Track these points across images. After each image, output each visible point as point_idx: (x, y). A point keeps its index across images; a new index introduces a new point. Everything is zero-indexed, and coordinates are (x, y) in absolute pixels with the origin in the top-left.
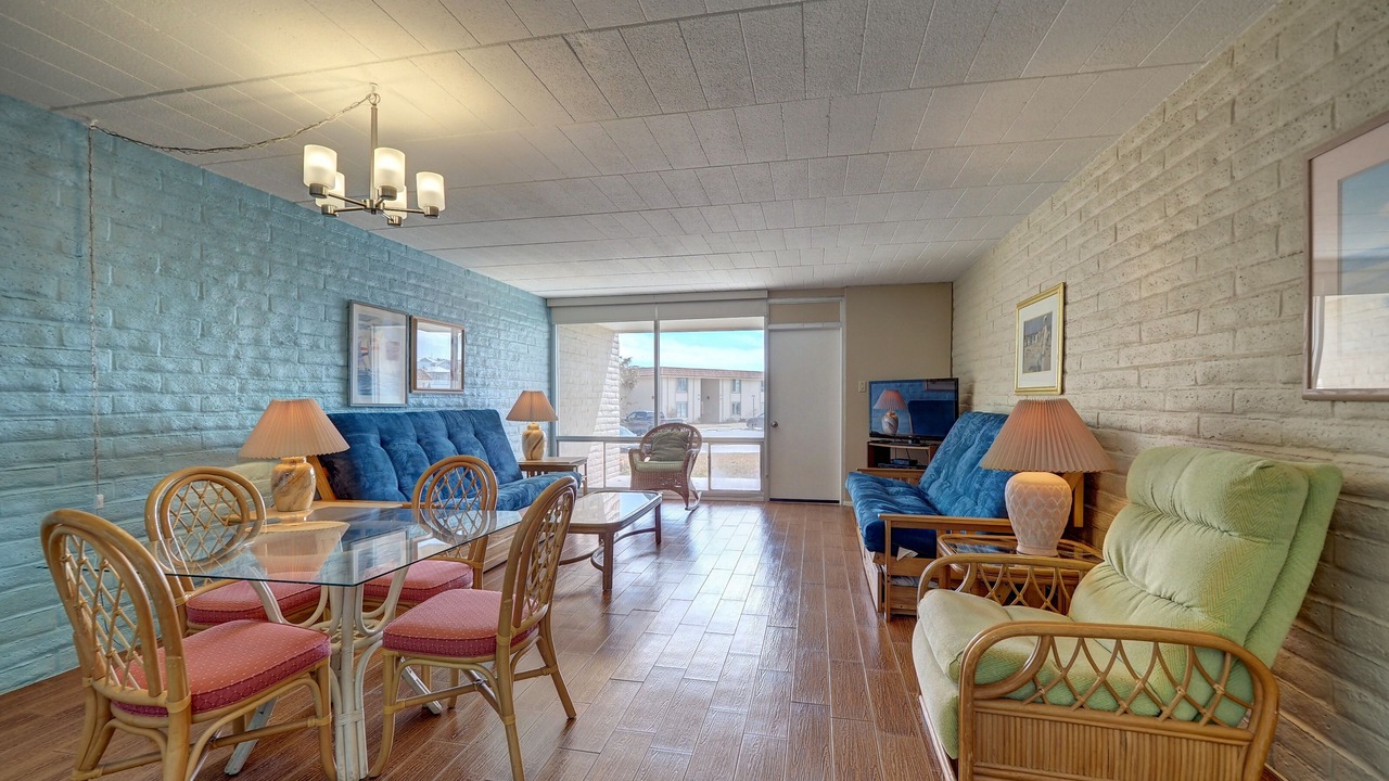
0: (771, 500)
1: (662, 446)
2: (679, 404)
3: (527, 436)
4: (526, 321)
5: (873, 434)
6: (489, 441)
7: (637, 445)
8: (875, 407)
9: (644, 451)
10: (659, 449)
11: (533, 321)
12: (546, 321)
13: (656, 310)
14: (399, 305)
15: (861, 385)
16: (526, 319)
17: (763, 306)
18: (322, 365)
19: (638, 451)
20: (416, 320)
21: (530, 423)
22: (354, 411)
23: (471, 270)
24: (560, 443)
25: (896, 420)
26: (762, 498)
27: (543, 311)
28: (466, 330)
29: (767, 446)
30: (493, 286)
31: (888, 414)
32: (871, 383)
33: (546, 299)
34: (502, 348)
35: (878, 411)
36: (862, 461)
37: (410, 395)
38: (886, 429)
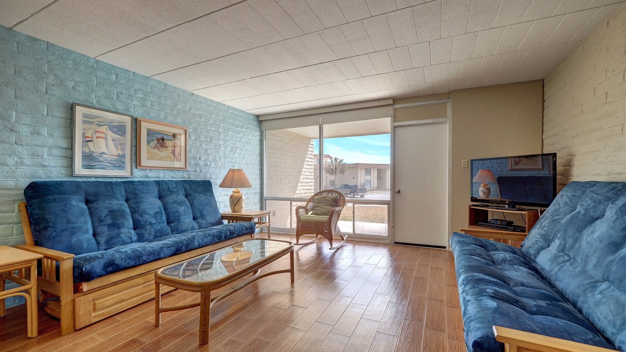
0: (396, 243)
1: (319, 205)
2: (366, 181)
3: (231, 197)
4: (242, 128)
5: (473, 199)
6: (195, 201)
7: (304, 204)
8: (474, 181)
9: (308, 207)
10: (318, 207)
11: (247, 128)
12: (258, 129)
13: (320, 118)
14: (126, 110)
15: (465, 163)
16: (242, 127)
17: (390, 110)
18: (44, 146)
19: (305, 208)
20: (140, 121)
21: (234, 189)
22: (76, 180)
23: (195, 92)
24: (267, 201)
25: (489, 190)
26: (388, 242)
27: (256, 123)
28: (190, 130)
29: (392, 206)
30: (215, 105)
31: (482, 185)
32: (472, 161)
33: (258, 116)
34: (221, 142)
35: (475, 183)
36: (464, 222)
37: (135, 170)
38: (481, 194)
